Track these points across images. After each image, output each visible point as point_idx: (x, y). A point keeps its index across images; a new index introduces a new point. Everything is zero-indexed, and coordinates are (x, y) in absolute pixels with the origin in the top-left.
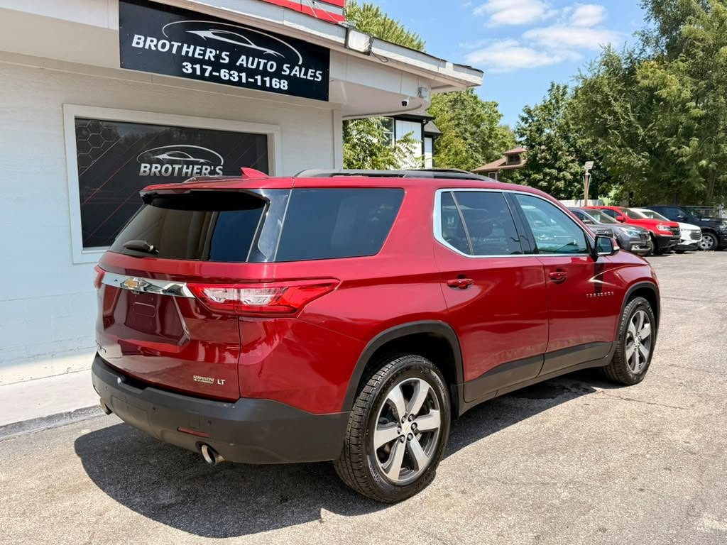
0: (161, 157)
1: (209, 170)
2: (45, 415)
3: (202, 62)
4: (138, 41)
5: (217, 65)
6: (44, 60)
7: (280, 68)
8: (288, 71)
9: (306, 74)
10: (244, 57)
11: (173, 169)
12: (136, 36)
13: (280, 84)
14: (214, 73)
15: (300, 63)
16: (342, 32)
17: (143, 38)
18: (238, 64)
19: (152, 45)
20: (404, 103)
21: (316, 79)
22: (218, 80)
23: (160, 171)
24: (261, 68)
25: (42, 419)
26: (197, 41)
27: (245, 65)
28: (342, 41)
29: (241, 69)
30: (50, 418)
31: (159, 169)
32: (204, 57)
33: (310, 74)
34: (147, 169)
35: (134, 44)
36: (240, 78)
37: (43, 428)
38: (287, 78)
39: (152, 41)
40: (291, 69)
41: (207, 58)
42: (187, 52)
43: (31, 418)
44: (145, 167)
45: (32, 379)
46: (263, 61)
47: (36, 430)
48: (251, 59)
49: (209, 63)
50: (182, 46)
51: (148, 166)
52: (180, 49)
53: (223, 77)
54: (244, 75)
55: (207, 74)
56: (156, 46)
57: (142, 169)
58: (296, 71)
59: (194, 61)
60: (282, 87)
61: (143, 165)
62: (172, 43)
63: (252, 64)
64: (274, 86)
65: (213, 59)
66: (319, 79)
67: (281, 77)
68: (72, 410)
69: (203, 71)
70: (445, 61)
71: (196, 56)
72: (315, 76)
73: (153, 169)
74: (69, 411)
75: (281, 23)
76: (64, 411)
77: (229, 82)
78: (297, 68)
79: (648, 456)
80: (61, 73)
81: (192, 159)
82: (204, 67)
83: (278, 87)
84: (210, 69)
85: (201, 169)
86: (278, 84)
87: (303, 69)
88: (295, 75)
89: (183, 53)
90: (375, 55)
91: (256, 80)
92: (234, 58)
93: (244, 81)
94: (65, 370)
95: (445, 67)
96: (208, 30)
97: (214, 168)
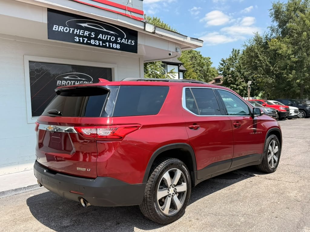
0: (66, 78)
1: (87, 83)
2: (14, 188)
3: (83, 37)
4: (55, 28)
5: (89, 38)
6: (16, 37)
7: (116, 40)
8: (120, 40)
9: (128, 42)
10: (101, 35)
11: (71, 83)
12: (55, 26)
13: (117, 46)
14: (88, 42)
15: (125, 37)
16: (143, 24)
17: (57, 26)
18: (98, 38)
19: (62, 29)
20: (170, 54)
21: (132, 44)
22: (90, 44)
24: (108, 39)
25: (13, 190)
26: (81, 28)
27: (101, 38)
28: (143, 28)
29: (100, 40)
30: (16, 190)
31: (65, 83)
32: (84, 35)
34: (60, 83)
35: (54, 29)
36: (99, 43)
37: (13, 194)
38: (120, 43)
39: (61, 28)
40: (121, 40)
42: (77, 33)
43: (8, 190)
44: (59, 82)
45: (9, 174)
46: (109, 37)
47: (10, 195)
48: (104, 35)
49: (86, 37)
50: (74, 30)
51: (60, 82)
52: (73, 31)
53: (92, 43)
54: (101, 42)
55: (85, 42)
56: (63, 30)
57: (58, 83)
59: (79, 36)
61: (58, 81)
62: (70, 29)
63: (105, 38)
65: (87, 35)
67: (117, 43)
68: (26, 186)
70: (187, 37)
71: (80, 34)
72: (131, 43)
73: (63, 83)
74: (24, 187)
75: (117, 20)
76: (22, 187)
77: (95, 45)
78: (124, 39)
79: (279, 203)
80: (23, 42)
81: (79, 79)
82: (84, 39)
83: (115, 47)
84: (86, 39)
87: (126, 40)
88: (123, 42)
89: (75, 33)
90: (157, 34)
91: (106, 44)
92: (97, 35)
93: (101, 45)
94: (24, 170)
95: (187, 39)
96: (85, 23)
97: (89, 82)
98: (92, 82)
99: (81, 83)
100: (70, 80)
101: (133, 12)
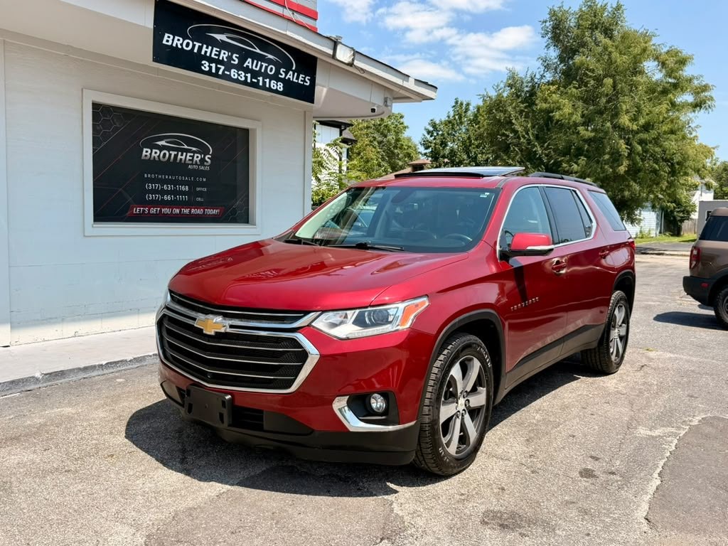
0: (160, 143)
1: (199, 158)
2: (82, 366)
3: (218, 62)
4: (168, 39)
5: (229, 66)
6: (69, 48)
7: (278, 72)
8: (284, 74)
9: (297, 78)
10: (250, 60)
11: (170, 155)
12: (167, 35)
13: (277, 85)
14: (226, 72)
15: (294, 68)
16: (332, 44)
17: (172, 37)
18: (245, 66)
19: (179, 43)
20: (373, 110)
21: (305, 84)
22: (229, 78)
23: (159, 156)
24: (263, 71)
25: (79, 369)
26: (213, 43)
27: (250, 67)
28: (331, 52)
29: (247, 70)
30: (86, 369)
31: (158, 154)
32: (219, 57)
33: (300, 78)
34: (148, 154)
35: (164, 42)
36: (246, 77)
37: (80, 377)
38: (283, 80)
39: (179, 40)
40: (286, 73)
41: (221, 58)
42: (206, 52)
43: (71, 368)
44: (147, 152)
45: (44, 341)
46: (264, 65)
47: (74, 378)
48: (255, 62)
49: (222, 62)
50: (202, 46)
51: (149, 150)
52: (200, 48)
53: (232, 76)
54: (249, 75)
55: (220, 73)
56: (181, 44)
57: (144, 153)
58: (290, 75)
59: (210, 60)
60: (278, 89)
61: (145, 150)
62: (195, 43)
63: (256, 67)
64: (272, 87)
65: (225, 60)
66: (308, 84)
67: (278, 80)
68: (104, 363)
69: (217, 69)
70: (409, 76)
71: (213, 56)
72: (304, 81)
73: (153, 154)
74: (101, 363)
75: (284, 33)
76: (97, 364)
77: (237, 81)
78: (291, 73)
80: (82, 60)
81: (186, 147)
82: (219, 66)
83: (275, 88)
84: (223, 68)
85: (193, 157)
86: (275, 85)
87: (296, 74)
88: (289, 79)
89: (203, 53)
90: (357, 68)
91: (259, 81)
92: (242, 60)
93: (249, 81)
94: (73, 334)
95: (408, 81)
96: (223, 34)
97: (204, 157)
98: (210, 156)
99: (190, 156)
100: (169, 149)
101: (296, 12)
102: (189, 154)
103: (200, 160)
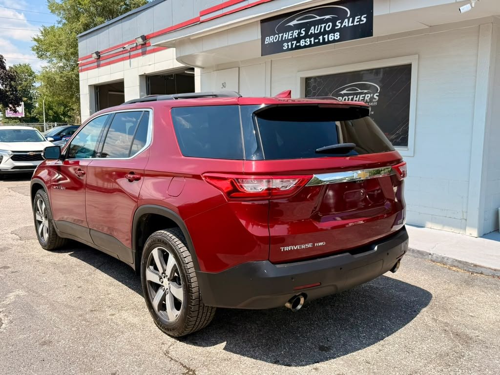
0: (342, 92)
3: (292, 40)
4: (267, 40)
5: (298, 39)
8: (339, 25)
11: (349, 99)
12: (266, 38)
13: (334, 36)
14: (298, 44)
15: (348, 16)
18: (309, 34)
21: (361, 23)
22: (299, 47)
24: (322, 30)
27: (313, 32)
29: (312, 36)
32: (293, 36)
33: (356, 20)
35: (266, 43)
36: (311, 41)
38: (338, 30)
39: (272, 38)
42: (285, 37)
46: (323, 26)
48: (316, 27)
50: (283, 35)
53: (302, 45)
54: (313, 39)
55: (294, 46)
56: (273, 40)
58: (346, 23)
59: (287, 41)
60: (336, 38)
62: (279, 35)
63: (318, 30)
64: (330, 39)
65: (297, 36)
66: (364, 21)
67: (335, 31)
69: (292, 45)
71: (289, 38)
77: (305, 47)
78: (346, 20)
81: (360, 91)
82: (293, 42)
83: (332, 39)
84: (295, 42)
85: (364, 97)
86: (333, 37)
87: (351, 19)
88: (345, 26)
89: (283, 39)
91: (319, 40)
92: (307, 31)
93: (313, 43)
96: (295, 20)
97: (373, 95)
98: (378, 94)
99: (362, 97)
100: (347, 95)
102: (361, 96)
103: (369, 99)
